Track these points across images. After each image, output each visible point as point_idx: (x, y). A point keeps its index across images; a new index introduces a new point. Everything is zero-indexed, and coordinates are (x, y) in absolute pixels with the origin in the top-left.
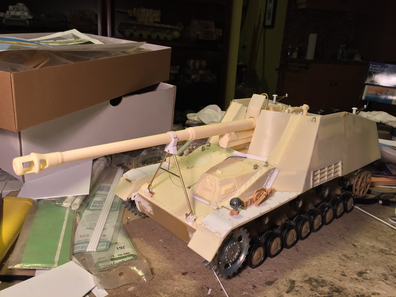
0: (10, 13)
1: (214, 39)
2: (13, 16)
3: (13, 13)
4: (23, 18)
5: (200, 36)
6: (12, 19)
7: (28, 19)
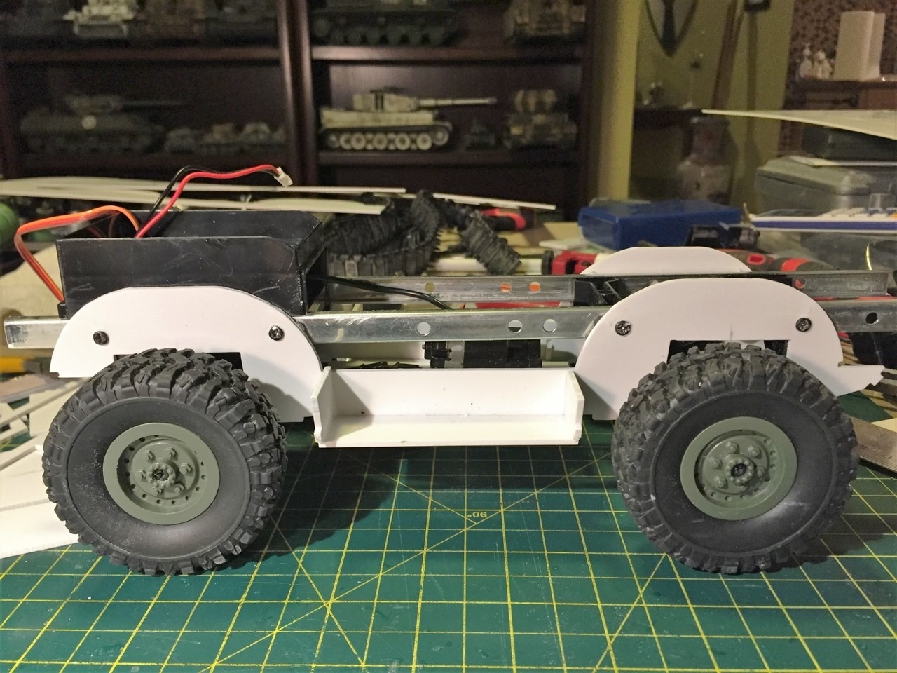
0: (90, 11)
1: (566, 31)
2: (94, 18)
3: (95, 10)
4: (114, 19)
5: (527, 28)
6: (92, 23)
7: (126, 22)
